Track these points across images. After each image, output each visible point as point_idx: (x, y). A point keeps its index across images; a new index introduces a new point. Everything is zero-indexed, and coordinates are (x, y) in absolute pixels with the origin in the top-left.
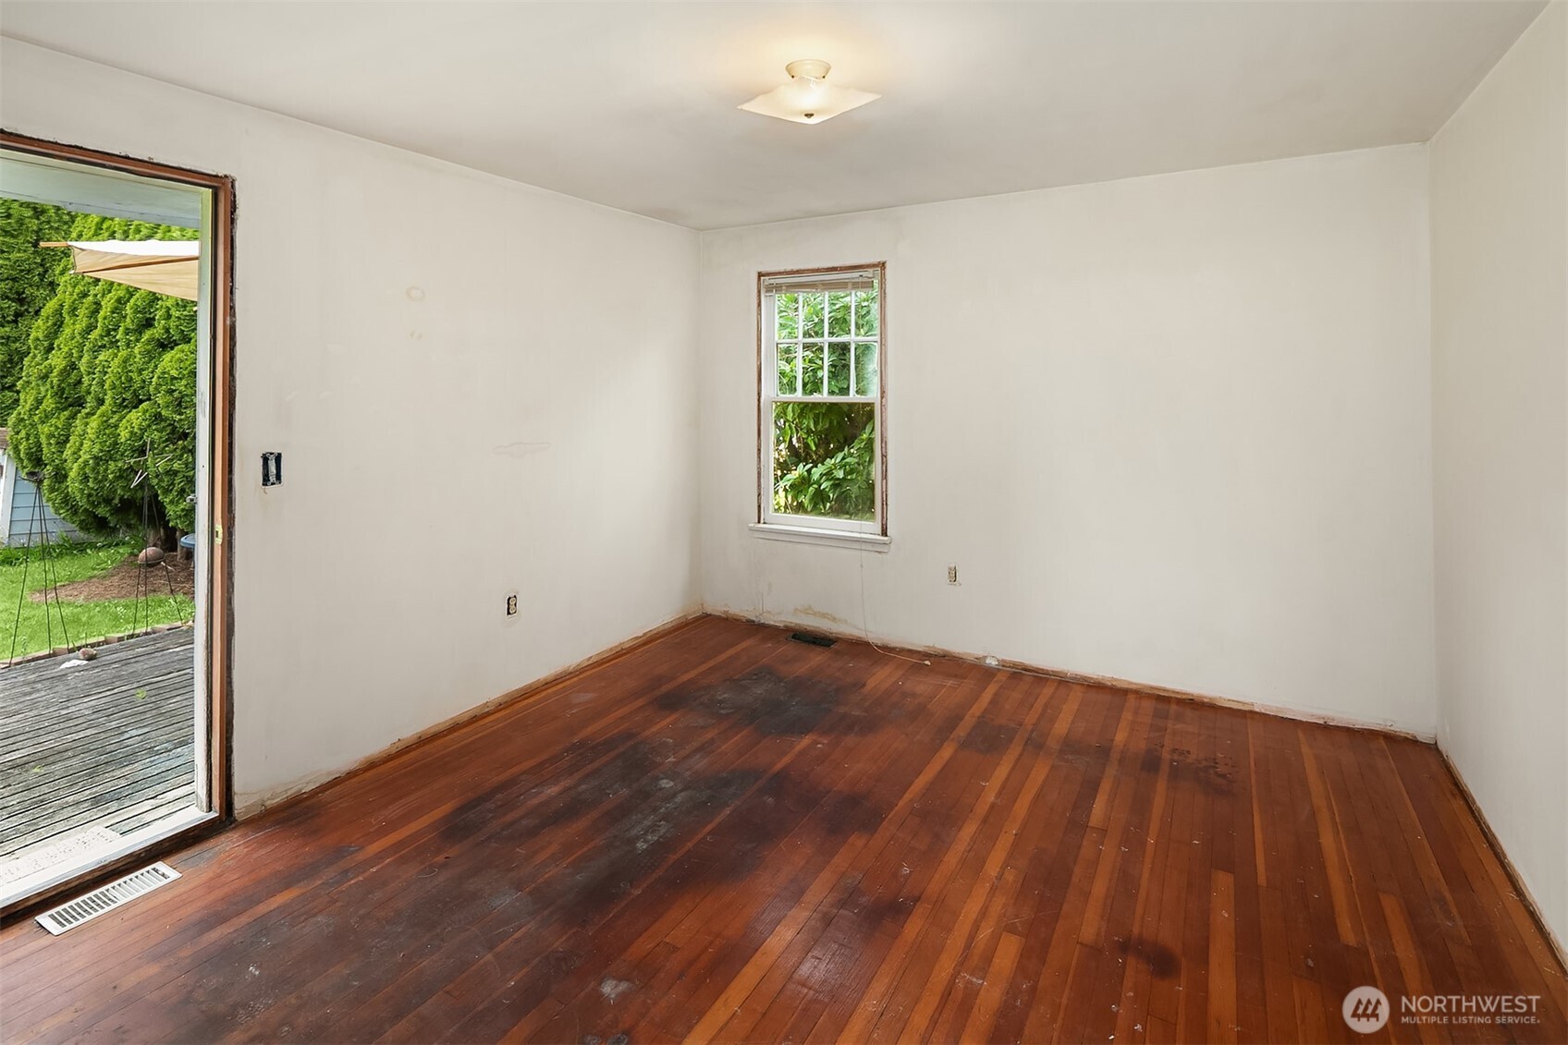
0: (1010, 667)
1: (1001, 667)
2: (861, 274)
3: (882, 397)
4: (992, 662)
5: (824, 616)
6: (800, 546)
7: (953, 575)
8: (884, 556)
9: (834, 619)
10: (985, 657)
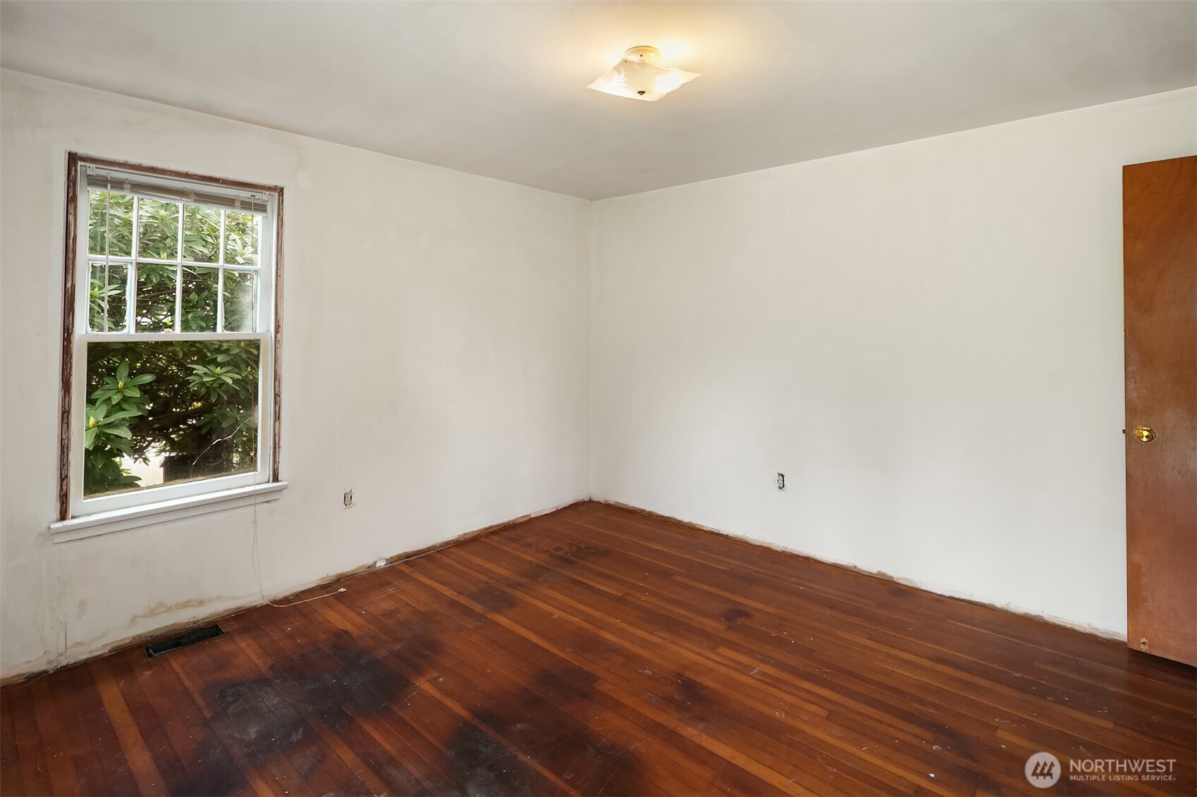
0: (396, 561)
1: (390, 565)
2: (253, 194)
3: (277, 332)
4: (381, 564)
5: (185, 605)
6: (144, 530)
7: (347, 499)
8: (273, 504)
9: (201, 603)
10: (375, 563)
